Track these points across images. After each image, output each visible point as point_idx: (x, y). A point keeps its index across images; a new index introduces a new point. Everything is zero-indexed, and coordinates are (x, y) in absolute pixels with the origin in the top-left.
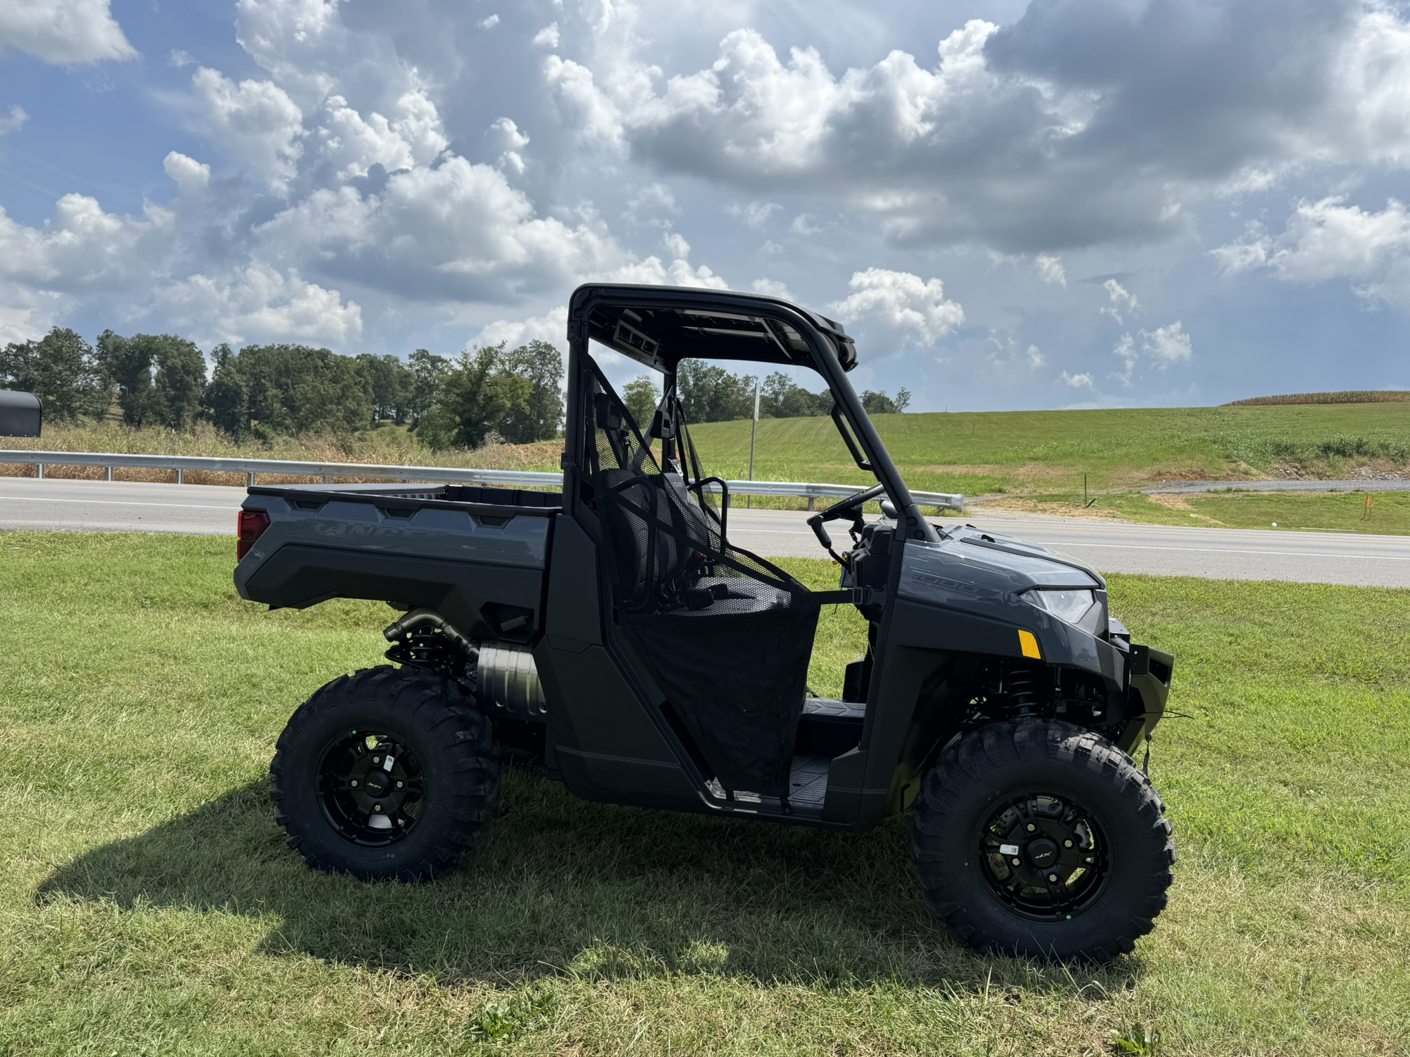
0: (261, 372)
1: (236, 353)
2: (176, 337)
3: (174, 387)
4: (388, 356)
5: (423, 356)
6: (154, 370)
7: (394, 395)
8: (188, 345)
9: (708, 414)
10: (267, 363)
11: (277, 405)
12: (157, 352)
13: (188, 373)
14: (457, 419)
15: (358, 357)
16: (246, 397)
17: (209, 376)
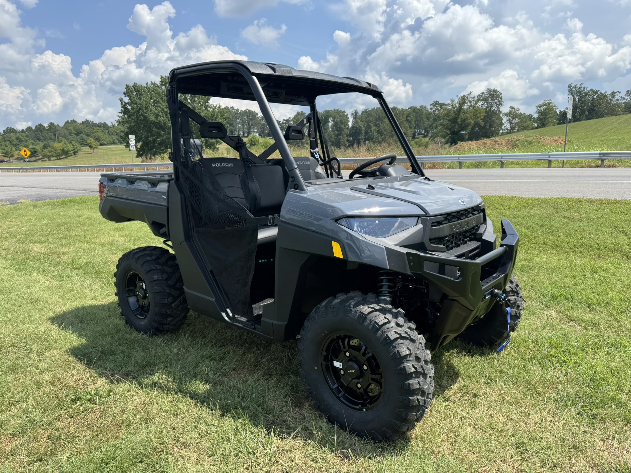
0: (369, 120)
1: (360, 113)
2: (338, 109)
3: (337, 130)
4: (421, 106)
5: (436, 104)
6: (330, 124)
7: (423, 124)
8: (343, 112)
9: (586, 116)
10: (372, 116)
11: (375, 134)
12: (330, 116)
13: (342, 124)
14: (448, 132)
15: (409, 108)
16: (363, 132)
17: (350, 124)
